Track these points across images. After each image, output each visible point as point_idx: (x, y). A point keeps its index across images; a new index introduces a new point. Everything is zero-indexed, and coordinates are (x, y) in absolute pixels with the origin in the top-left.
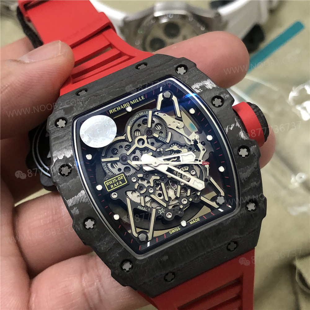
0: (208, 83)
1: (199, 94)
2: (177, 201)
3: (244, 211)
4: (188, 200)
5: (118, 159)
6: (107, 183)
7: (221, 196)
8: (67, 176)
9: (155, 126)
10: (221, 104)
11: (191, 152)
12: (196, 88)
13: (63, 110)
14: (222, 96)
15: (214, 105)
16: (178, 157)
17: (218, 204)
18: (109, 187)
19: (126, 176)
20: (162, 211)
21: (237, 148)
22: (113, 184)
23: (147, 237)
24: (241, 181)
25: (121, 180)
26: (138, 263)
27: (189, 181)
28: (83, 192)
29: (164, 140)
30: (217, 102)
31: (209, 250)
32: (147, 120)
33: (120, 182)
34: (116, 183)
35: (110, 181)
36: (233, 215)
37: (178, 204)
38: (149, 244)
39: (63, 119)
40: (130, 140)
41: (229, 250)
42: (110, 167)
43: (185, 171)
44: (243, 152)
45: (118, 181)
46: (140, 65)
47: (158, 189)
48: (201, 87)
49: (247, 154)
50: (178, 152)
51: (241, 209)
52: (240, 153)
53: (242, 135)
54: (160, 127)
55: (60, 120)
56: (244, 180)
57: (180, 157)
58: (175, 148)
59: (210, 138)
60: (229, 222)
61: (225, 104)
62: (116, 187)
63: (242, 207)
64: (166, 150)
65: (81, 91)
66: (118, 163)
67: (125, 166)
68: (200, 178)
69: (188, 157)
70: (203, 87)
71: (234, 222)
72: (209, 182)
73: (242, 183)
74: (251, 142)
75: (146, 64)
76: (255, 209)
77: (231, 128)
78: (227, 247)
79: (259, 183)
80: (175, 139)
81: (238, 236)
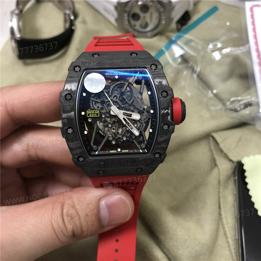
0: (164, 82)
1: (157, 85)
2: (121, 136)
3: (152, 157)
4: (127, 139)
5: (100, 101)
6: (88, 112)
7: (144, 144)
8: (68, 100)
9: (127, 92)
10: (166, 96)
11: (139, 114)
12: (157, 81)
13: (81, 62)
14: (168, 92)
15: (162, 95)
16: (131, 114)
17: (141, 147)
18: (89, 115)
19: (100, 112)
20: (111, 139)
21: (163, 124)
22: (91, 114)
23: (98, 149)
24: (157, 141)
25: (96, 114)
26: (87, 160)
27: (132, 129)
28: (73, 113)
29: (128, 102)
30: (164, 94)
31: (127, 168)
32: (124, 86)
33: (96, 115)
34: (93, 114)
35: (90, 111)
36: (146, 156)
37: (121, 138)
38: (97, 153)
39: (79, 67)
40: (110, 94)
41: (136, 171)
42: (94, 104)
43: (131, 123)
44: (166, 127)
45: (95, 113)
46: (133, 53)
47: (114, 125)
48: (159, 82)
49: (167, 129)
50: (133, 111)
51: (151, 155)
52: (164, 127)
53: (169, 117)
54: (129, 93)
55: (78, 67)
56: (159, 142)
57: (132, 114)
58: (132, 108)
59: (152, 111)
60: (142, 158)
61: (168, 97)
62: (92, 116)
63: (152, 154)
64: (127, 108)
65: (96, 54)
66: (99, 103)
67: (102, 107)
68: (138, 129)
69: (136, 116)
70: (160, 83)
71: (145, 160)
72: (141, 133)
73: (157, 143)
74: (172, 123)
75: (137, 54)
76: (158, 158)
77: (165, 112)
78: (136, 169)
79: (166, 146)
80: (134, 104)
81: (144, 167)
